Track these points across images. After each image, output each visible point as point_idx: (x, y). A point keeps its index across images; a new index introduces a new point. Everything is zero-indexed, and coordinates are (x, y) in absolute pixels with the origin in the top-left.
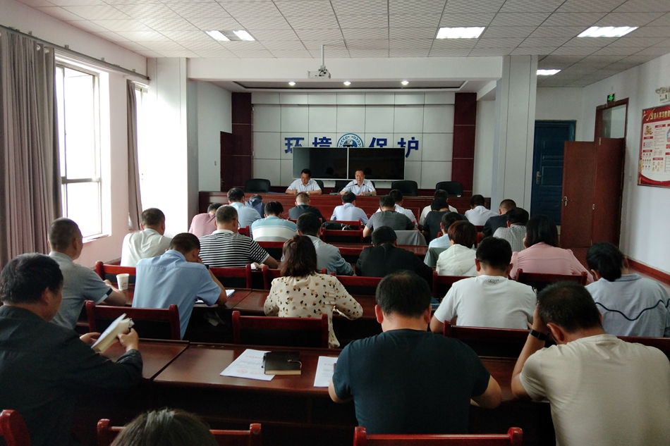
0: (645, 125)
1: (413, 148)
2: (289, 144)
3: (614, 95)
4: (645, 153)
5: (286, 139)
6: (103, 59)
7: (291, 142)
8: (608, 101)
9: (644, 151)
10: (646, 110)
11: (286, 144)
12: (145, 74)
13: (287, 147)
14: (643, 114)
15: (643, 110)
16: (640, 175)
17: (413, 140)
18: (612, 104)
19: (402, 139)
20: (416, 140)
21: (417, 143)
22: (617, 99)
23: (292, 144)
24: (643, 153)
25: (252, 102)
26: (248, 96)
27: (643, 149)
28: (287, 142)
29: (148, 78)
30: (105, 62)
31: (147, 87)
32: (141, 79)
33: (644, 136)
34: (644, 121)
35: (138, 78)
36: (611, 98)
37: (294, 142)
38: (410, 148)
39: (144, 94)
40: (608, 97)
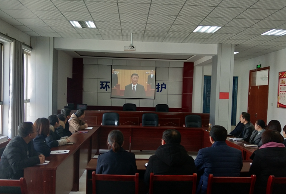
0: (281, 79)
1: (163, 88)
2: (102, 85)
3: (260, 65)
4: (281, 93)
5: (101, 82)
6: (7, 34)
7: (103, 83)
8: (257, 68)
9: (280, 92)
10: (281, 72)
11: (101, 85)
12: (29, 45)
13: (101, 86)
14: (279, 74)
15: (279, 73)
16: (278, 103)
17: (164, 84)
18: (259, 69)
19: (158, 84)
20: (165, 84)
21: (165, 85)
22: (262, 67)
23: (104, 85)
24: (280, 93)
25: (83, 63)
26: (81, 60)
27: (280, 91)
28: (101, 83)
29: (31, 47)
30: (8, 36)
31: (30, 52)
32: (27, 47)
33: (280, 84)
34: (280, 77)
35: (26, 47)
36: (259, 67)
37: (105, 84)
38: (162, 88)
39: (29, 56)
40: (257, 66)
